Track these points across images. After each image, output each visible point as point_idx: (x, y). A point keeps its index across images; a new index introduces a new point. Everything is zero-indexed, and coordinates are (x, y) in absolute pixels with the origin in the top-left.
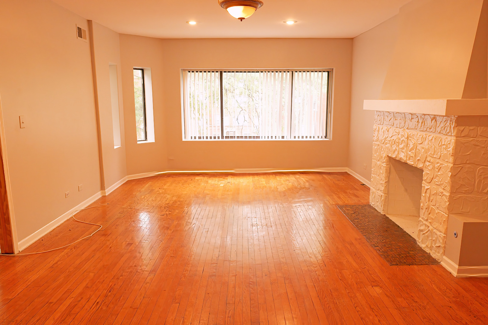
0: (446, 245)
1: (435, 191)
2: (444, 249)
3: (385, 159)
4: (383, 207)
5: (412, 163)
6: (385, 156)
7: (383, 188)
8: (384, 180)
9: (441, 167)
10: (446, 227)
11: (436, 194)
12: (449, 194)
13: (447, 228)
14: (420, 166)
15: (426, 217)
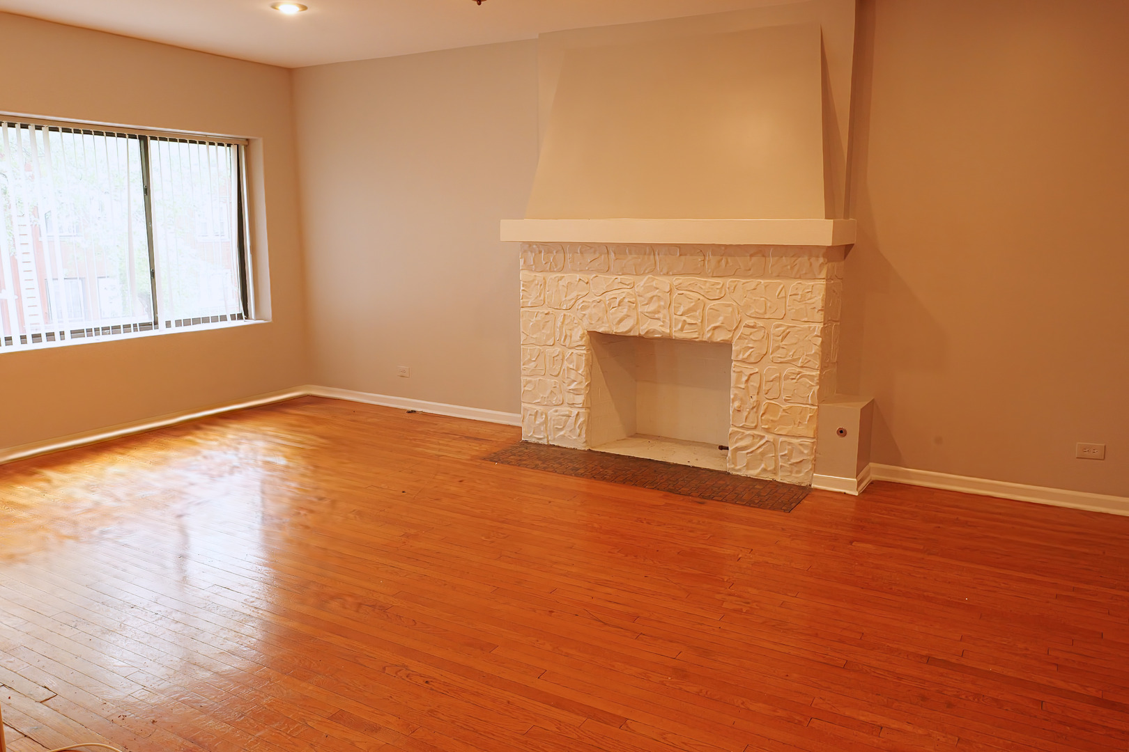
0: (817, 455)
1: (778, 374)
2: (813, 462)
3: (584, 339)
4: (584, 436)
5: (695, 335)
6: (584, 334)
7: (580, 399)
8: (584, 381)
9: (789, 332)
10: (815, 426)
11: (780, 377)
12: (819, 373)
13: (817, 429)
14: (720, 337)
15: (753, 423)
